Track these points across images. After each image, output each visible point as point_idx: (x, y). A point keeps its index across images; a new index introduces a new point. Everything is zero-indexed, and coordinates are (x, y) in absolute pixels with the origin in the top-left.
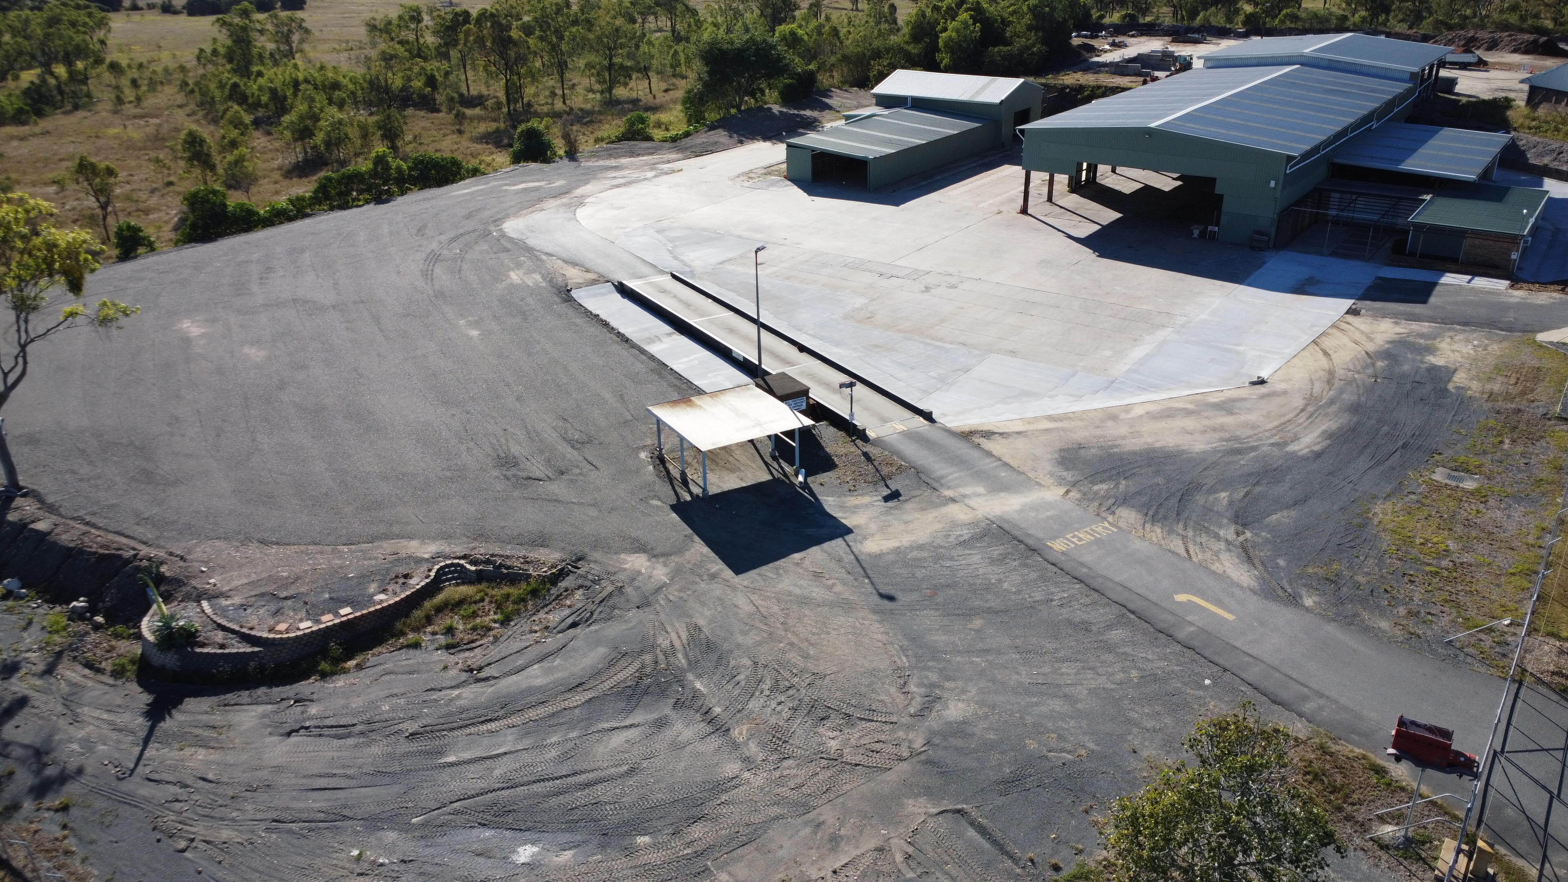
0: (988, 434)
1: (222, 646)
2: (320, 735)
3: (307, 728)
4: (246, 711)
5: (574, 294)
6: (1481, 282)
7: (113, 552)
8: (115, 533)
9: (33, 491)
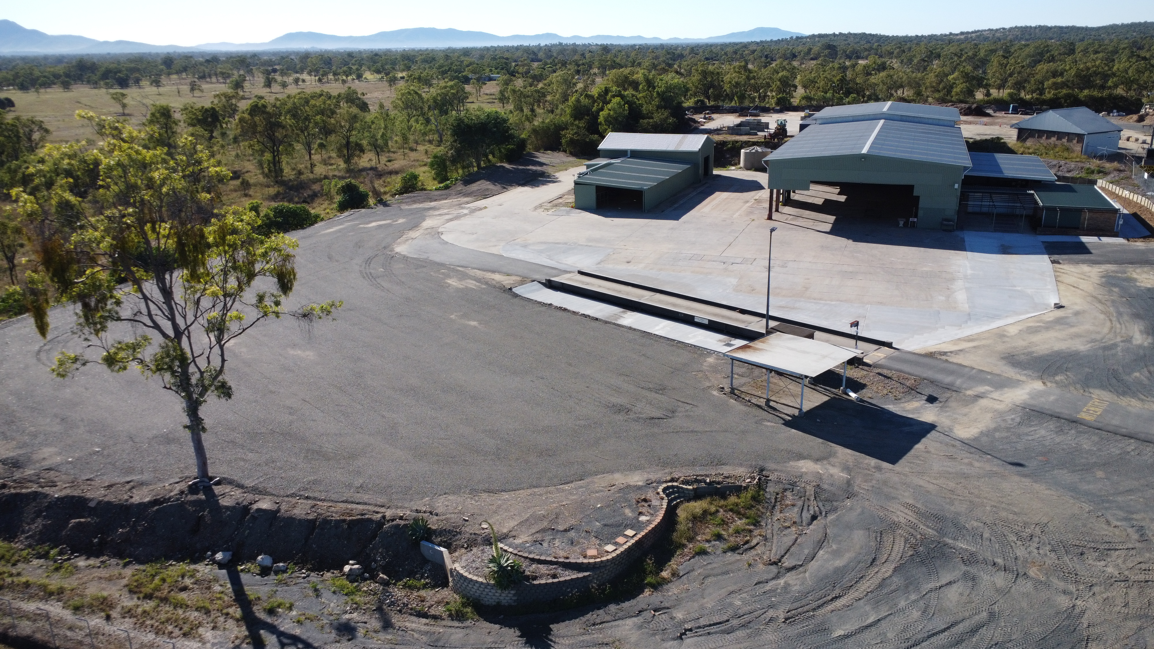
0: (945, 353)
1: (554, 576)
2: (709, 633)
3: (690, 630)
4: (618, 626)
5: (517, 290)
6: (1105, 240)
7: (359, 517)
8: (343, 502)
9: (225, 479)
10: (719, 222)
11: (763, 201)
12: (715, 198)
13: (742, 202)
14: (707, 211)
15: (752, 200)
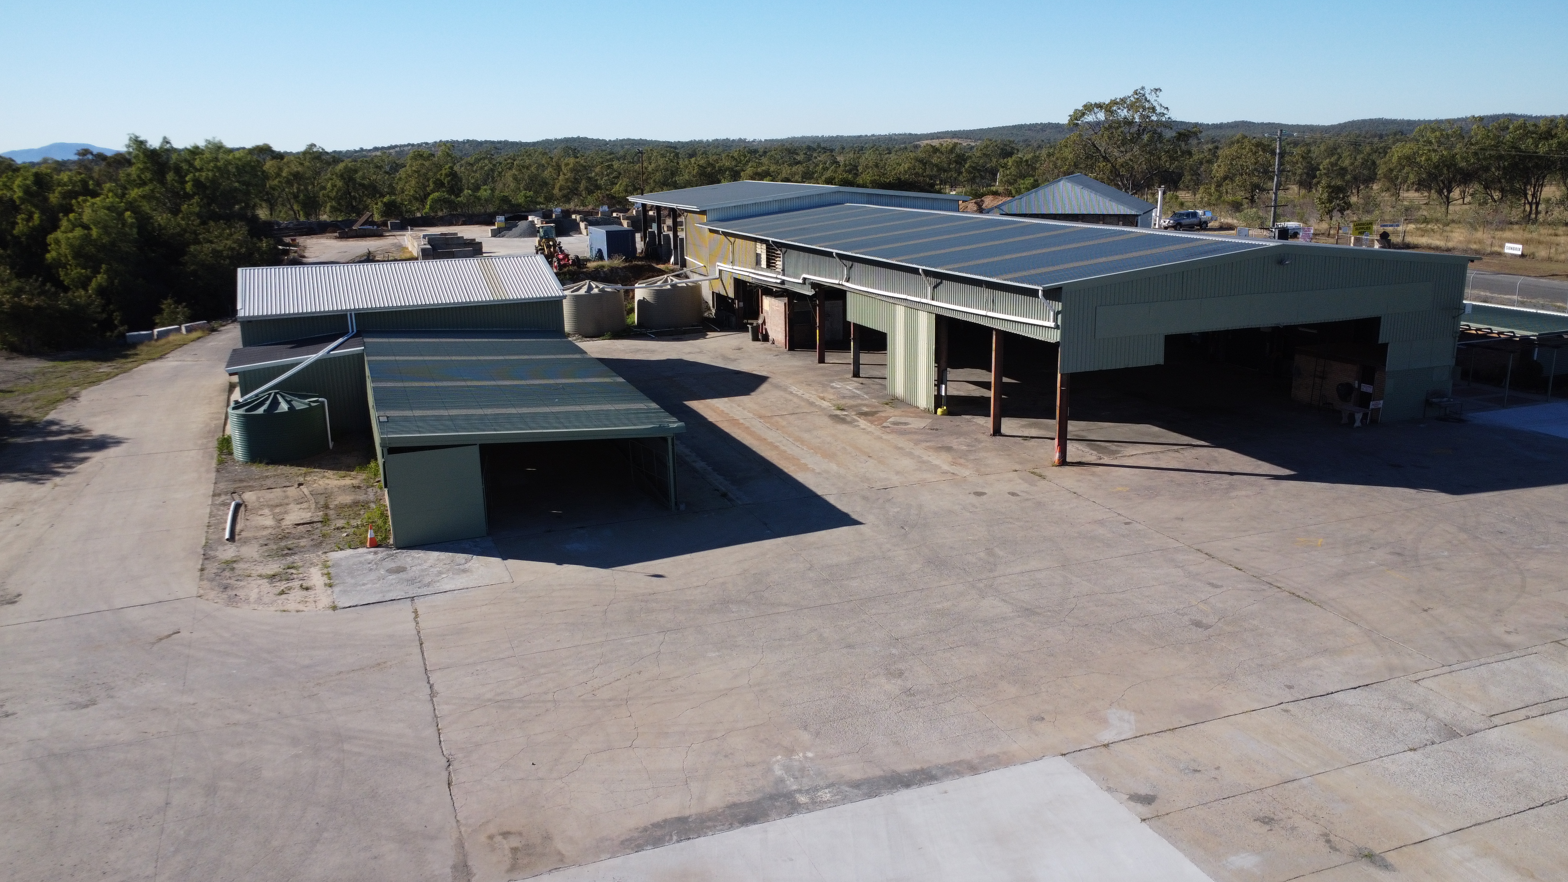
10: (973, 499)
11: (865, 409)
12: (734, 422)
13: (827, 421)
14: (834, 467)
15: (838, 412)
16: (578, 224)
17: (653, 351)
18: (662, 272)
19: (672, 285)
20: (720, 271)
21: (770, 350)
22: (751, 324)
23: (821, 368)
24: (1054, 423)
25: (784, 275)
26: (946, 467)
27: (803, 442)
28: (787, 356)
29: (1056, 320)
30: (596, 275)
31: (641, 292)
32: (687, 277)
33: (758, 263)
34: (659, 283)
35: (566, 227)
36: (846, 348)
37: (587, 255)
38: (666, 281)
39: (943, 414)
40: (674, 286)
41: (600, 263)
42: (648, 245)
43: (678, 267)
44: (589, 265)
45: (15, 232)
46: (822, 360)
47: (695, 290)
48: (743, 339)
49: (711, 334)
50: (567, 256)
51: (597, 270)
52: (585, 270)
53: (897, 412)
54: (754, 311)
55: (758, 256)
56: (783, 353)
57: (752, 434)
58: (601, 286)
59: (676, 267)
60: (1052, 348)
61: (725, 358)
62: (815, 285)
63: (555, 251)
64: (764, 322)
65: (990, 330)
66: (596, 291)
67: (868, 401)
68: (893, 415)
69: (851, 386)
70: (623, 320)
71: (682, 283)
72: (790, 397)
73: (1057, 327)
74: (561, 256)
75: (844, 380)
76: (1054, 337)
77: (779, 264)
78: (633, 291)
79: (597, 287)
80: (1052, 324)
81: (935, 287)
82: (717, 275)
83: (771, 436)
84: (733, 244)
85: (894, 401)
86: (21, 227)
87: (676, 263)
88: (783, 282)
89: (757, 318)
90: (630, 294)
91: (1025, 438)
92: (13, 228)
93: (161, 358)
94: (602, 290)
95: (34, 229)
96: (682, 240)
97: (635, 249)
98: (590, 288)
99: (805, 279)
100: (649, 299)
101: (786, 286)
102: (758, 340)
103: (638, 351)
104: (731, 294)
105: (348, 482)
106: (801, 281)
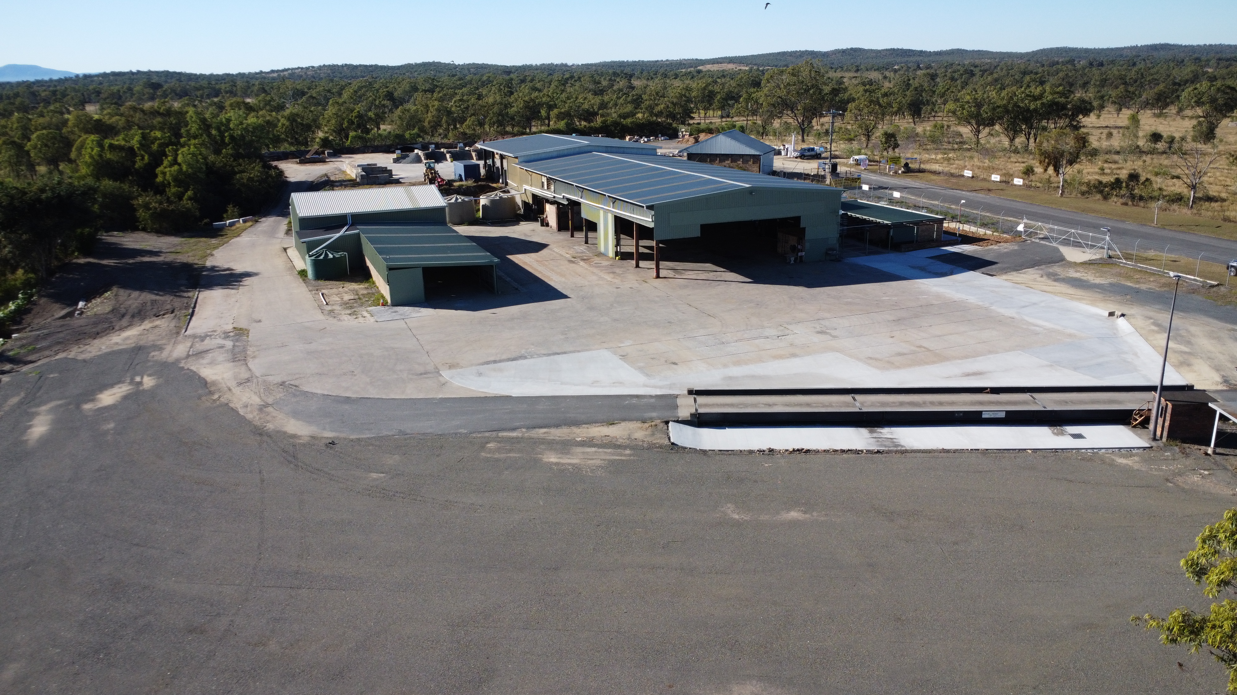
10: (615, 290)
11: (585, 258)
12: (525, 263)
13: (567, 262)
14: (563, 279)
15: (573, 259)
16: (445, 155)
17: (490, 232)
18: (495, 189)
19: (500, 197)
20: (525, 189)
21: (549, 231)
22: (540, 217)
23: (571, 240)
24: (655, 262)
25: (555, 193)
26: (609, 279)
27: (553, 270)
28: (556, 234)
29: (652, 219)
30: (460, 191)
31: (483, 200)
32: (509, 192)
33: (543, 186)
34: (493, 196)
35: (440, 158)
36: (582, 230)
37: (452, 177)
38: (496, 195)
39: (619, 259)
40: (501, 197)
41: (461, 183)
42: (487, 172)
43: (504, 185)
44: (455, 184)
45: (136, 166)
46: (572, 236)
47: (512, 200)
48: (535, 226)
49: (522, 223)
50: (443, 180)
51: (460, 187)
52: (453, 188)
53: (599, 259)
54: (542, 211)
55: (543, 183)
56: (555, 232)
57: (532, 268)
58: (463, 198)
59: (502, 185)
60: (652, 230)
61: (525, 235)
62: (568, 199)
63: (436, 177)
64: (547, 217)
65: (632, 223)
66: (460, 200)
67: (589, 254)
68: (597, 260)
69: (583, 248)
70: (474, 215)
71: (505, 196)
72: (553, 253)
73: (653, 221)
74: (439, 180)
75: (580, 245)
76: (652, 225)
77: (552, 187)
78: (479, 200)
79: (460, 198)
80: (651, 220)
81: (614, 203)
82: (524, 191)
83: (540, 268)
84: (531, 176)
85: (600, 255)
86: (139, 164)
87: (503, 183)
88: (554, 197)
89: (543, 214)
90: (477, 202)
91: (648, 269)
92: (134, 164)
93: (239, 236)
94: (463, 200)
95: (146, 165)
96: (505, 170)
97: (480, 173)
98: (457, 199)
99: (564, 196)
100: (488, 204)
101: (556, 199)
102: (544, 226)
103: (482, 232)
104: (531, 202)
105: (362, 286)
106: (562, 197)
